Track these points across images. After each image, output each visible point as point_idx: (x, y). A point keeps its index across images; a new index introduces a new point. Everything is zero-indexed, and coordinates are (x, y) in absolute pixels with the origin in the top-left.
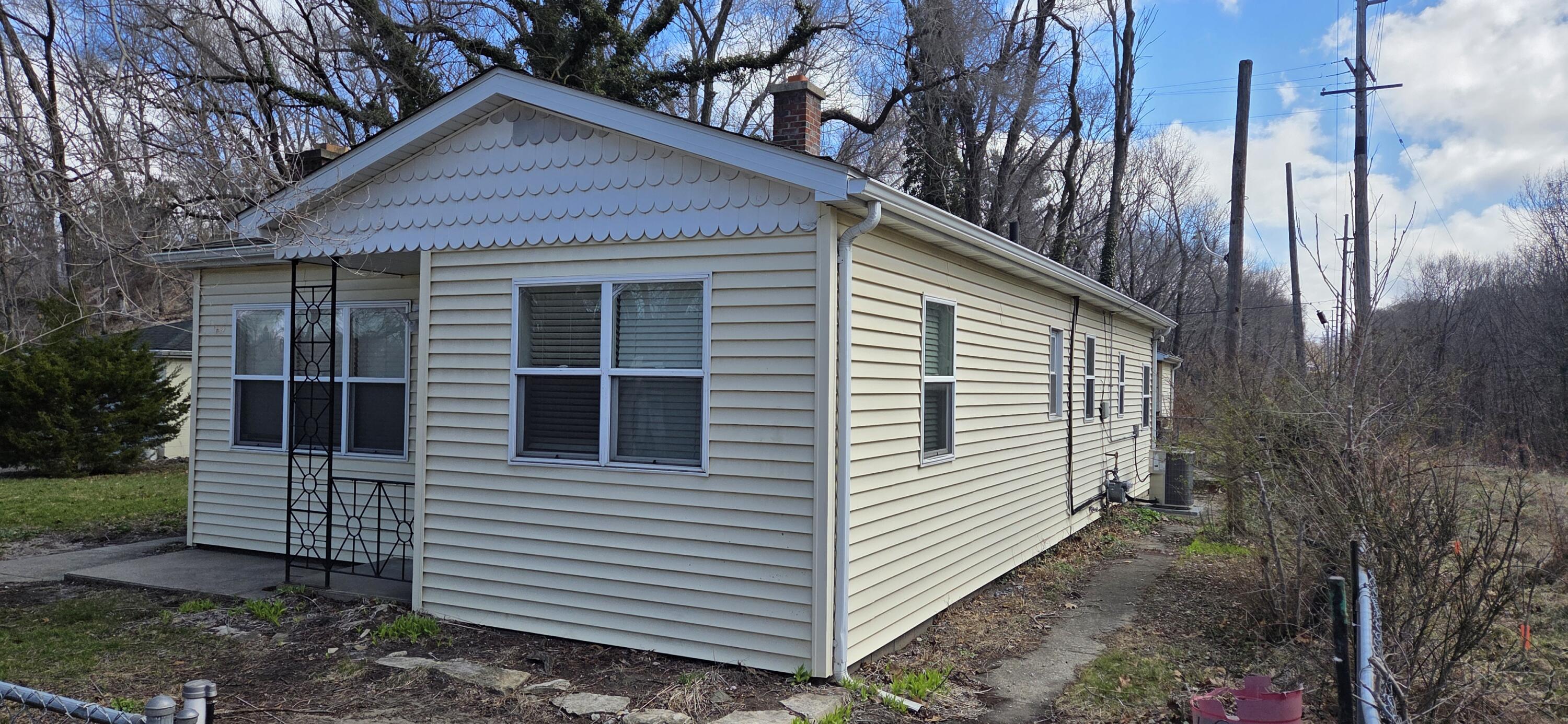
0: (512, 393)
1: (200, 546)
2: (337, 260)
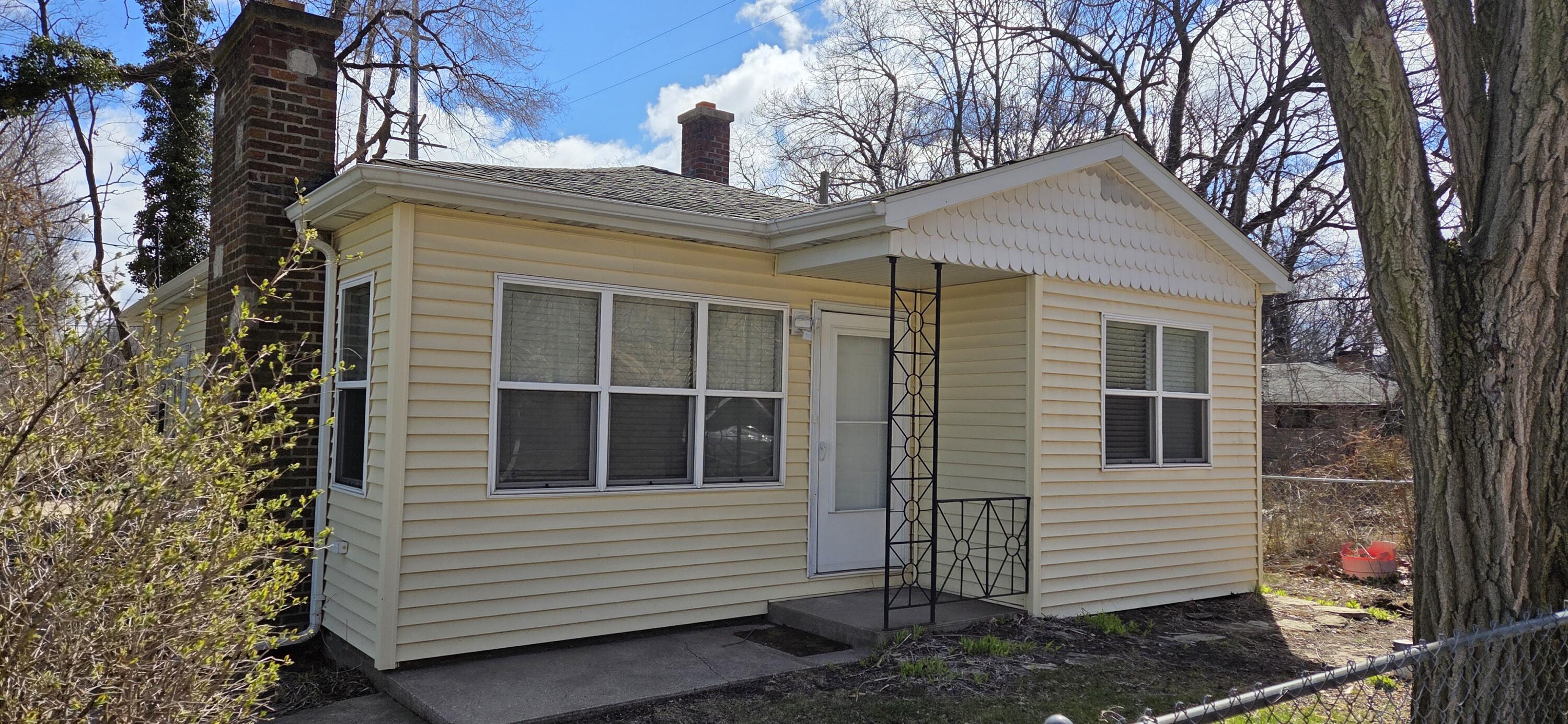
0: (1103, 410)
2: (938, 266)
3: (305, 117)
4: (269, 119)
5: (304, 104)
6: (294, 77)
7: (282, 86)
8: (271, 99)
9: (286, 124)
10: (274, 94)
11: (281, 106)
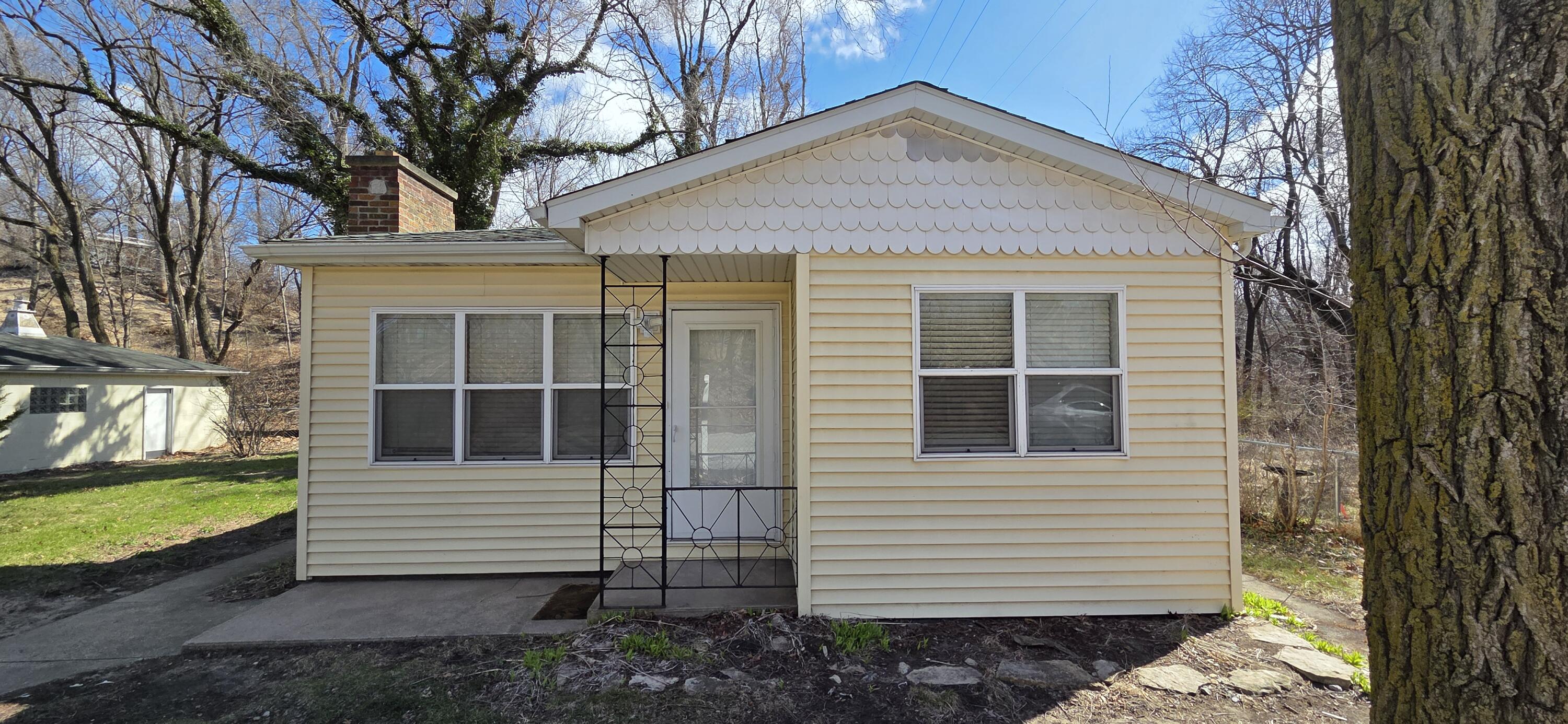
0: (916, 393)
1: (315, 579)
2: (665, 258)
3: (379, 220)
4: (358, 225)
5: (379, 213)
6: (373, 197)
7: (365, 204)
8: (359, 213)
9: (369, 226)
10: (361, 210)
11: (365, 216)
